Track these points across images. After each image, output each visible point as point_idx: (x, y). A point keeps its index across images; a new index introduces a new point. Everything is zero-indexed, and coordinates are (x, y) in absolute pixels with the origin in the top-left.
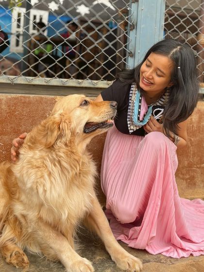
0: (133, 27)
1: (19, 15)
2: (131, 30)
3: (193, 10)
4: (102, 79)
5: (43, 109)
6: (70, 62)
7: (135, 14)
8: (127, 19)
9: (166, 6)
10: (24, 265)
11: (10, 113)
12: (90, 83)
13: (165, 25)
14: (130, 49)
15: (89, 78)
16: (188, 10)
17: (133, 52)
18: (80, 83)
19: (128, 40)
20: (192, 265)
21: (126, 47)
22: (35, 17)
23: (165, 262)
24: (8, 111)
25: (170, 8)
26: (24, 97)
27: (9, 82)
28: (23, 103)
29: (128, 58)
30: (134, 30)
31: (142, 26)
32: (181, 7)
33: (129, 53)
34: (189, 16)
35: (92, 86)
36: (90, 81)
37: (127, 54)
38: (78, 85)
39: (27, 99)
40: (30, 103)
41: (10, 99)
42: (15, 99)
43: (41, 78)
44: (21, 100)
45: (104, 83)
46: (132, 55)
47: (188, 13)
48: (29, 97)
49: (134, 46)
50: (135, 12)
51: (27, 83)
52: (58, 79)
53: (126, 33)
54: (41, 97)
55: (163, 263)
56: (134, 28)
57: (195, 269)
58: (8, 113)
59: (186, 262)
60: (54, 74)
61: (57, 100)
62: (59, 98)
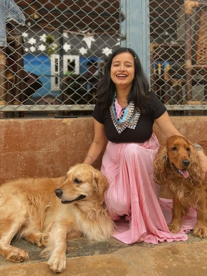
1: (56, 60)
5: (53, 130)
11: (27, 133)
18: (82, 107)
20: (169, 249)
22: (69, 61)
24: (26, 132)
26: (38, 120)
27: (27, 110)
28: (37, 125)
36: (90, 105)
38: (81, 109)
39: (40, 122)
40: (42, 125)
41: (27, 123)
42: (31, 122)
43: (51, 105)
44: (35, 123)
48: (42, 121)
51: (41, 110)
52: (64, 105)
54: (51, 120)
57: (170, 252)
58: (26, 134)
59: (164, 246)
60: (61, 102)
61: (64, 122)
62: (65, 120)
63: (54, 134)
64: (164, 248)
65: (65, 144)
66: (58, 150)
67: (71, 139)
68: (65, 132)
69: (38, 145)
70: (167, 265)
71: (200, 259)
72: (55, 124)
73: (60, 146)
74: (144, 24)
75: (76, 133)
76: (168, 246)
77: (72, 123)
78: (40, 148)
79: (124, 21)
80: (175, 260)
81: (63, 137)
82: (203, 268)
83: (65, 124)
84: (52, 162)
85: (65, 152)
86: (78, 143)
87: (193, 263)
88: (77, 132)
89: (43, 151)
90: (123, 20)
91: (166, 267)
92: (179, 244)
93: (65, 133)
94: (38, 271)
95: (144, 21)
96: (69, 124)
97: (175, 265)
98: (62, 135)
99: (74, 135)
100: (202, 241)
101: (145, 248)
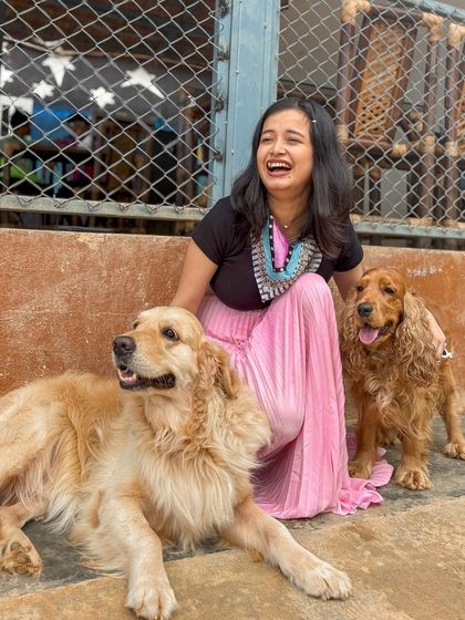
0: (222, 105)
2: (218, 111)
4: (165, 202)
5: (54, 258)
6: (103, 169)
7: (224, 81)
8: (210, 90)
10: (31, 570)
12: (142, 209)
14: (216, 145)
15: (140, 199)
17: (222, 153)
18: (122, 209)
19: (211, 129)
21: (208, 142)
28: (15, 245)
29: (212, 163)
30: (224, 112)
31: (237, 105)
33: (215, 154)
35: (146, 215)
36: (143, 205)
37: (211, 156)
38: (119, 213)
39: (23, 238)
40: (27, 244)
43: (46, 198)
44: (10, 238)
45: (168, 210)
46: (221, 158)
48: (26, 235)
49: (223, 139)
50: (225, 78)
51: (21, 208)
52: (81, 201)
53: (209, 116)
54: (49, 234)
56: (222, 108)
61: (80, 240)
62: (84, 237)
63: (56, 270)
64: (343, 529)
65: (80, 295)
66: (62, 309)
67: (95, 284)
68: (83, 266)
69: (13, 295)
70: (364, 564)
71: (424, 546)
72: (59, 245)
73: (68, 301)
74: (269, 29)
75: (108, 269)
76: (349, 524)
77: (102, 245)
78: (17, 303)
79: (228, 17)
80: (376, 552)
81: (78, 277)
82: (439, 565)
83: (83, 246)
84: (45, 338)
85: (80, 314)
86: (114, 293)
87: (414, 557)
88: (111, 267)
89: (25, 310)
90: (224, 14)
91: (365, 569)
93: (82, 269)
94: (71, 606)
95: (268, 23)
96: (93, 246)
97: (380, 564)
98: (74, 272)
99: (105, 273)
100: (412, 510)
101: (301, 532)
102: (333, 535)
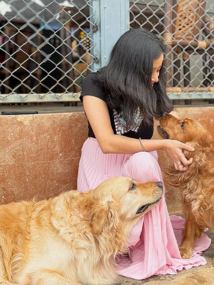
0: (97, 28)
2: (94, 32)
3: (158, 6)
4: (66, 91)
5: (4, 132)
7: (97, 13)
8: (89, 19)
9: (130, 3)
12: (53, 97)
13: (130, 24)
14: (95, 54)
15: (51, 91)
16: (154, 6)
17: (98, 58)
18: (41, 98)
20: (192, 277)
23: (164, 279)
25: (134, 5)
29: (93, 65)
30: (98, 32)
31: (106, 27)
32: (146, 3)
33: (94, 59)
34: (155, 13)
35: (56, 100)
36: (53, 94)
38: (40, 101)
45: (69, 96)
46: (98, 61)
47: (154, 10)
49: (99, 50)
50: (98, 11)
52: (16, 95)
55: (163, 280)
56: (97, 30)
57: (196, 281)
59: (185, 276)
60: (11, 89)
61: (19, 120)
62: (20, 118)
63: (6, 139)
64: (187, 278)
65: (21, 153)
66: (11, 162)
67: (29, 145)
68: (21, 135)
72: (7, 124)
73: (14, 157)
75: (36, 136)
76: (190, 274)
77: (32, 121)
81: (19, 142)
83: (21, 123)
85: (22, 164)
86: (41, 150)
88: (38, 134)
92: (200, 270)
93: (21, 137)
96: (26, 123)
98: (16, 139)
99: (35, 139)
102: (182, 282)
